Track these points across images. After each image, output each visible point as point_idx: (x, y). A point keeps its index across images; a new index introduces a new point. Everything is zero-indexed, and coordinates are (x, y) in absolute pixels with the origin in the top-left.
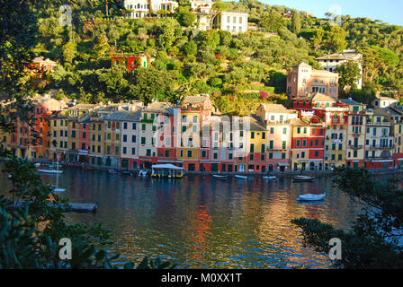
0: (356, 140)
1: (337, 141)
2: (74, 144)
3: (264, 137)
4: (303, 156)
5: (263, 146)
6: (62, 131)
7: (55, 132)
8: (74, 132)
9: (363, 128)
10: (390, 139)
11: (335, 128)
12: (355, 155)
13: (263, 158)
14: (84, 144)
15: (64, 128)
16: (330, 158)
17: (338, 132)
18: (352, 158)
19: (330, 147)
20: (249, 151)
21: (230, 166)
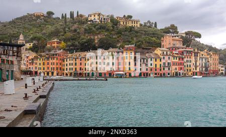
0: (196, 63)
1: (189, 64)
2: (76, 69)
3: (160, 61)
4: (176, 69)
5: (161, 65)
6: (70, 64)
7: (67, 64)
8: (76, 63)
9: (198, 58)
10: (208, 63)
11: (188, 57)
12: (196, 69)
13: (161, 70)
14: (81, 68)
15: (71, 62)
16: (186, 71)
17: (189, 59)
18: (195, 71)
19: (186, 66)
20: (154, 67)
21: (147, 74)
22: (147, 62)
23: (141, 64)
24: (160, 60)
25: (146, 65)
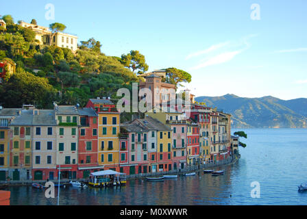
0: (214, 137)
1: (206, 138)
3: (169, 137)
4: (189, 152)
9: (218, 127)
11: (204, 127)
12: (214, 149)
13: (169, 157)
17: (205, 130)
18: (213, 152)
20: (159, 151)
21: (145, 167)
22: (145, 140)
23: (133, 145)
24: (169, 133)
25: (144, 146)
